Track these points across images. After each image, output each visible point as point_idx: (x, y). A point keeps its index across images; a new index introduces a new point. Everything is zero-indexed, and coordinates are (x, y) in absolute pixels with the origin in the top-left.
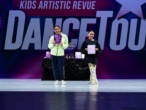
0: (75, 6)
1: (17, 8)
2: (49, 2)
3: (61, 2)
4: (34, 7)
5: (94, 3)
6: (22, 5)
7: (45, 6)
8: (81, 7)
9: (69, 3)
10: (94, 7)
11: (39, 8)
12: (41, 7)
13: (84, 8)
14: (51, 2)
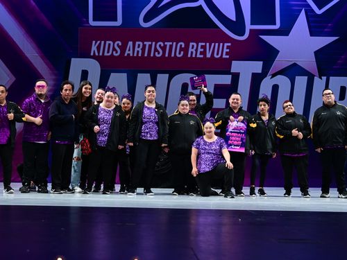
0: (192, 52)
1: (86, 54)
2: (145, 43)
3: (166, 43)
4: (117, 52)
5: (228, 47)
6: (94, 48)
7: (138, 52)
8: (204, 53)
9: (181, 45)
10: (227, 54)
11: (126, 55)
12: (129, 52)
13: (208, 55)
14: (147, 44)
